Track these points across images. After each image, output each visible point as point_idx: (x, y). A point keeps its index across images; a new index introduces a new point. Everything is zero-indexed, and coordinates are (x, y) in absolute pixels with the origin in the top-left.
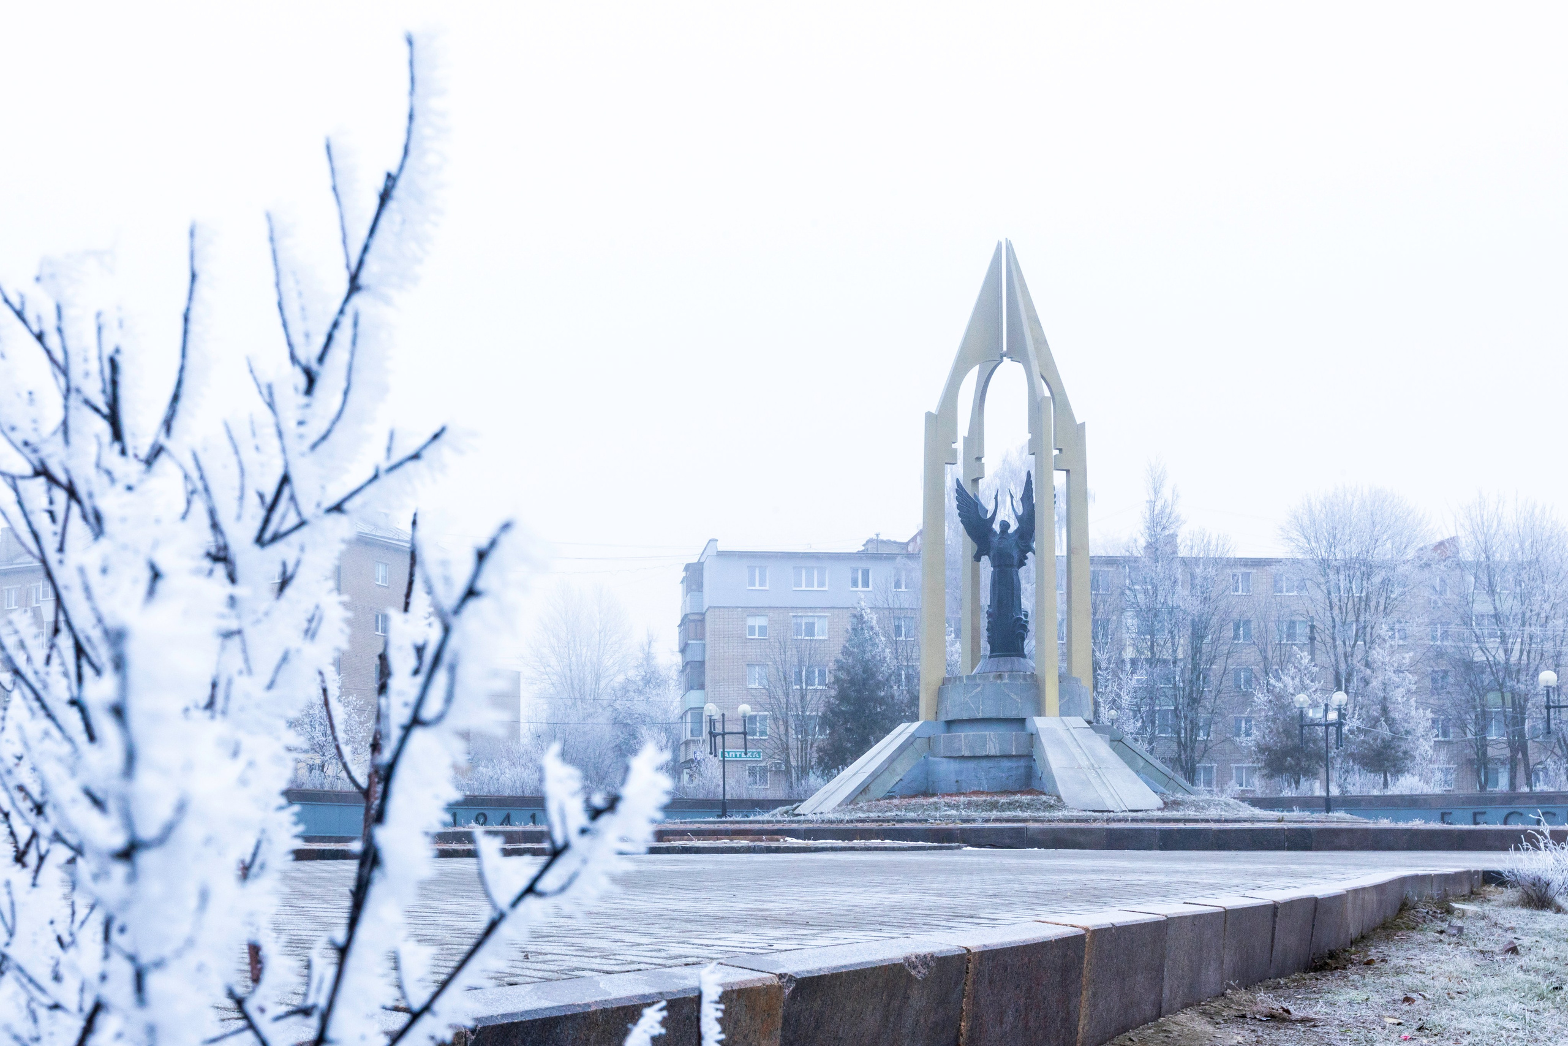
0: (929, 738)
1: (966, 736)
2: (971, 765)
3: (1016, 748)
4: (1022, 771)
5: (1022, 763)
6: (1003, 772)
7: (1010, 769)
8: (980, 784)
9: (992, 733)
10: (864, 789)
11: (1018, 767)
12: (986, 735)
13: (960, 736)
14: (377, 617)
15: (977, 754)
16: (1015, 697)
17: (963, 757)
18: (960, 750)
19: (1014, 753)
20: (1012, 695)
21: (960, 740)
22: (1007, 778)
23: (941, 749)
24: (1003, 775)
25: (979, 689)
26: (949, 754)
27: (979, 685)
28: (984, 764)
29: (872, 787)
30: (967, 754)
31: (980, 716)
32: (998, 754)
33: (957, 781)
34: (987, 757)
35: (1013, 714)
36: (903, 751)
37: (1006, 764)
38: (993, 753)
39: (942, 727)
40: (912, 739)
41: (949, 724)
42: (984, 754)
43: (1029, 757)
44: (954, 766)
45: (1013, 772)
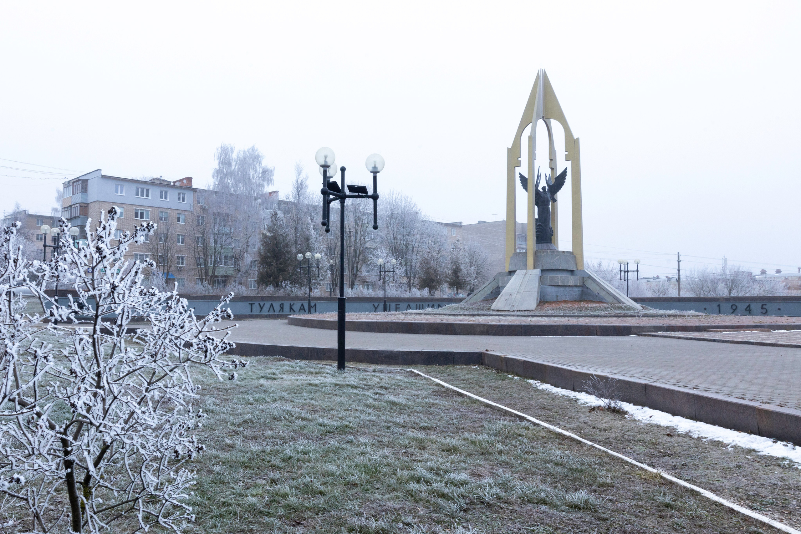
1: (561, 277)
2: (562, 289)
4: (580, 292)
5: (580, 289)
6: (574, 293)
8: (566, 298)
9: (571, 276)
12: (569, 277)
13: (557, 276)
15: (565, 285)
17: (559, 286)
18: (557, 282)
22: (575, 296)
25: (558, 257)
27: (558, 255)
28: (568, 289)
30: (561, 284)
31: (560, 268)
32: (574, 285)
33: (557, 297)
34: (569, 286)
35: (571, 268)
37: (576, 289)
38: (572, 284)
42: (568, 285)
43: (583, 286)
44: (554, 289)
45: (577, 293)
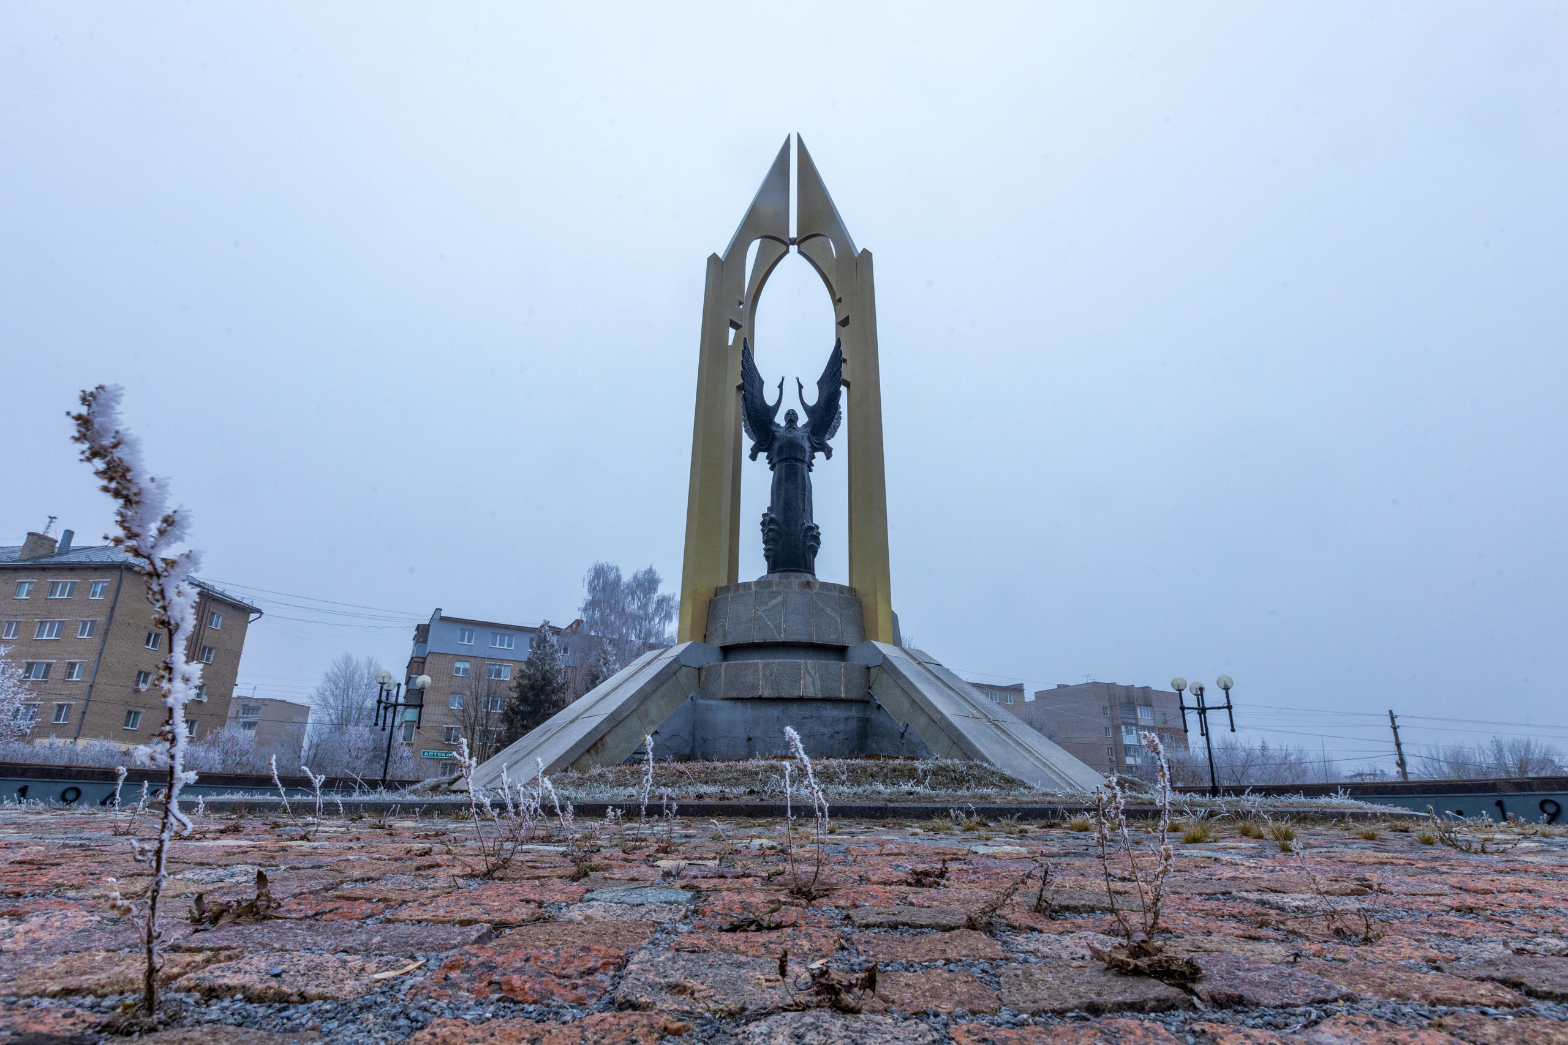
0: (699, 669)
1: (766, 665)
2: (772, 712)
3: (846, 687)
4: (853, 725)
5: (854, 712)
6: (826, 726)
7: (836, 721)
9: (809, 662)
10: (595, 745)
11: (847, 719)
12: (799, 665)
13: (756, 664)
14: (150, 635)
15: (784, 695)
16: (833, 614)
17: (760, 699)
18: (755, 687)
19: (843, 696)
20: (829, 611)
21: (756, 671)
22: (832, 737)
23: (721, 686)
24: (826, 731)
25: (780, 599)
26: (735, 694)
27: (779, 593)
29: (609, 740)
30: (767, 693)
31: (781, 638)
32: (819, 696)
33: (750, 739)
34: (801, 700)
35: (831, 639)
36: (662, 684)
37: (831, 712)
38: (810, 693)
39: (717, 654)
40: (676, 666)
41: (727, 651)
42: (795, 694)
43: (865, 702)
44: (741, 714)
45: (841, 727)
